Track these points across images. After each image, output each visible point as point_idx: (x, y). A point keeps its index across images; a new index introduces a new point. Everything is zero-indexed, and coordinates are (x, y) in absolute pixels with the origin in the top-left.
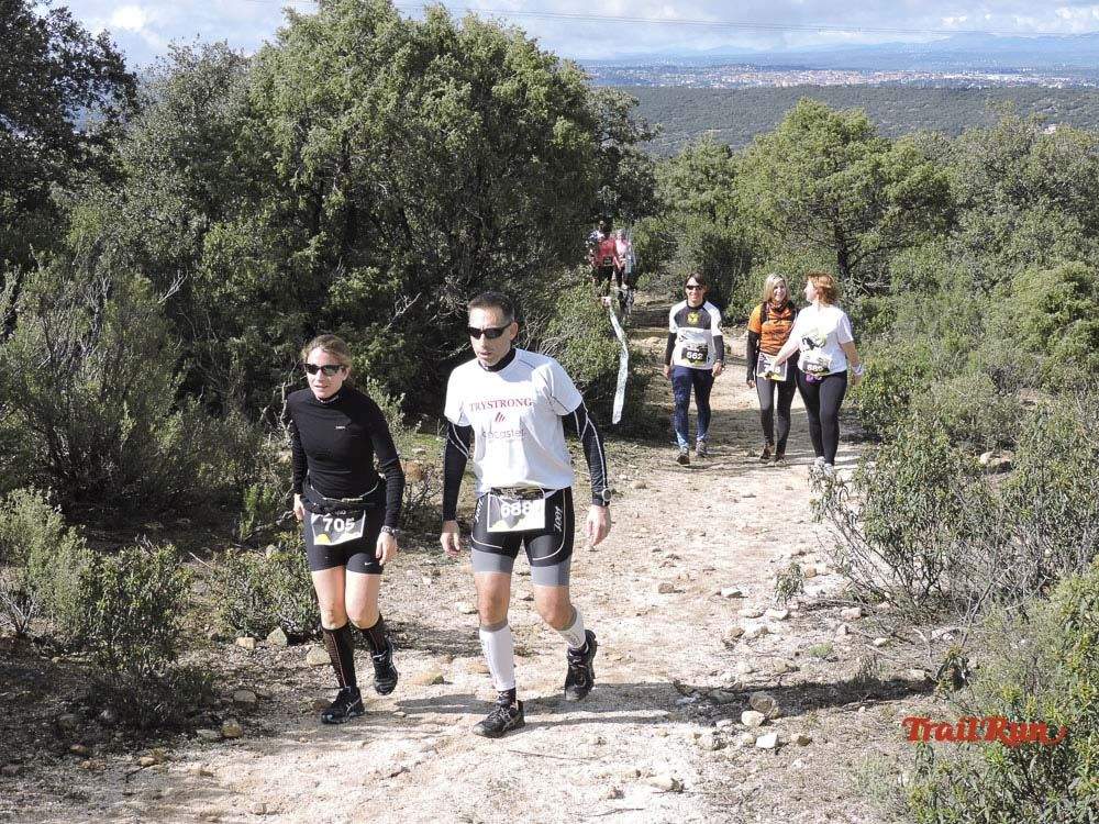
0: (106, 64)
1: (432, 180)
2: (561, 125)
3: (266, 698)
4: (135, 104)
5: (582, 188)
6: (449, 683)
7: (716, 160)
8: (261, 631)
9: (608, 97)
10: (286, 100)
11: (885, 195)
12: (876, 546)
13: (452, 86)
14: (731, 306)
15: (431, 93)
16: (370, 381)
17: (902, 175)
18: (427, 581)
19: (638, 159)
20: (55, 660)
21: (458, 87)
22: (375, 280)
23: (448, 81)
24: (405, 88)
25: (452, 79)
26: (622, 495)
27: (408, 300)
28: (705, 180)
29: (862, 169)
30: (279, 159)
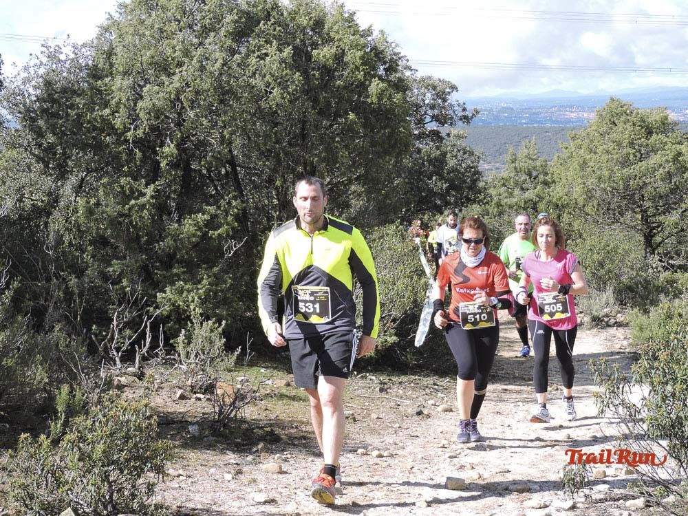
1: (257, 136)
2: (375, 87)
5: (395, 144)
7: (538, 163)
9: (429, 83)
13: (274, 48)
15: (255, 55)
16: (194, 310)
18: (228, 477)
19: (465, 153)
21: (281, 51)
22: (206, 225)
23: (272, 42)
24: (233, 52)
25: (275, 41)
26: (428, 416)
27: (235, 243)
28: (528, 180)
29: (664, 159)
30: (116, 114)
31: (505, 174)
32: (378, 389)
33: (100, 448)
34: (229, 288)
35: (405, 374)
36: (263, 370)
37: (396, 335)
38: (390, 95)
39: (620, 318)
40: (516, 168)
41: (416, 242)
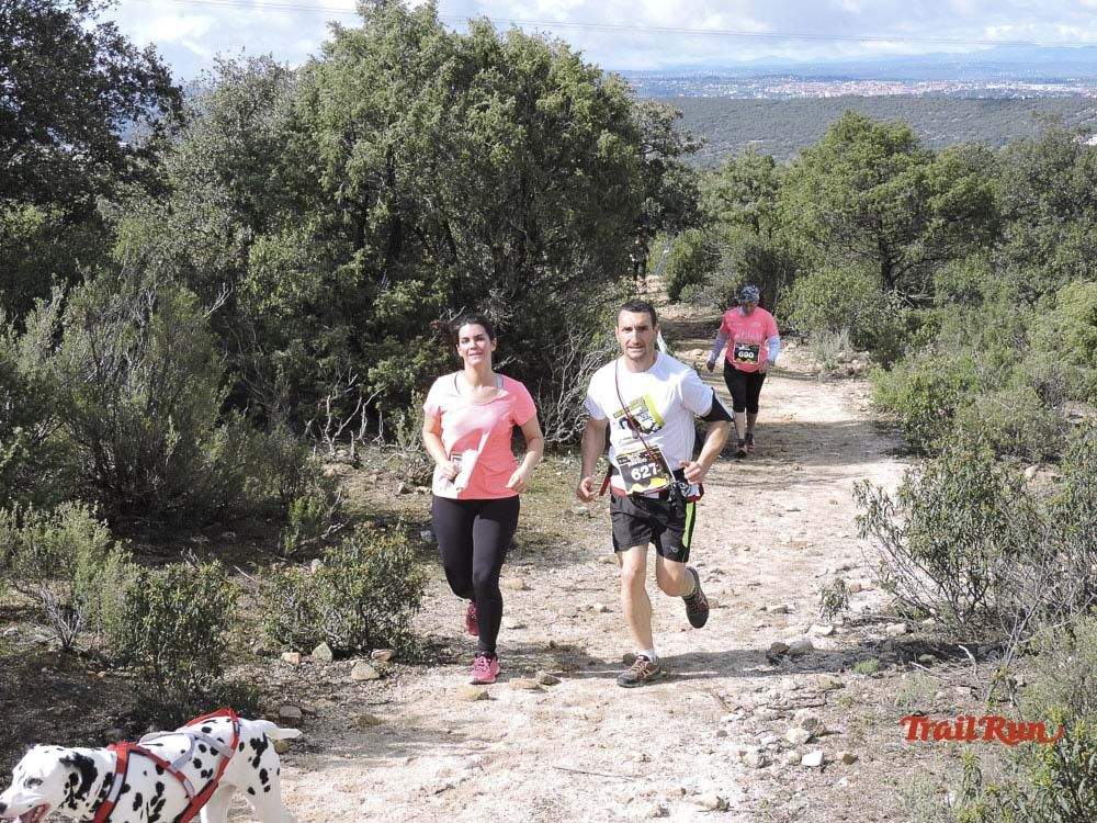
0: (153, 77)
1: (476, 194)
2: (605, 138)
3: (310, 713)
4: (181, 118)
5: (626, 201)
6: (494, 699)
7: (760, 172)
8: (306, 646)
9: (652, 109)
10: (331, 114)
11: (930, 207)
12: (922, 562)
13: (496, 98)
15: (475, 106)
16: (415, 394)
17: (945, 187)
19: (682, 171)
20: (101, 674)
21: (503, 101)
22: (420, 293)
23: (493, 94)
24: (450, 100)
25: (496, 93)
27: (452, 313)
28: (749, 192)
29: (906, 181)
30: (324, 172)
33: (359, 583)
38: (621, 148)
39: (856, 365)
40: (735, 178)
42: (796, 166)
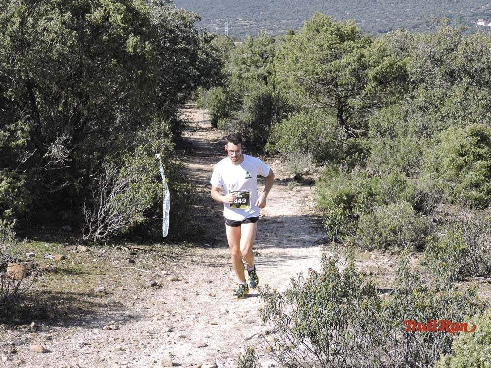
2: (132, 40)
9: (180, 15)
11: (367, 75)
13: (57, 14)
14: (268, 144)
15: (44, 18)
17: (377, 63)
18: (5, 358)
21: (62, 13)
25: (58, 9)
26: (161, 286)
27: (28, 154)
28: (261, 60)
29: (352, 59)
31: (245, 56)
32: (128, 260)
34: (23, 186)
35: (151, 244)
36: (46, 245)
37: (144, 216)
38: (142, 46)
39: (315, 176)
40: (252, 51)
41: (157, 157)
42: (284, 48)
